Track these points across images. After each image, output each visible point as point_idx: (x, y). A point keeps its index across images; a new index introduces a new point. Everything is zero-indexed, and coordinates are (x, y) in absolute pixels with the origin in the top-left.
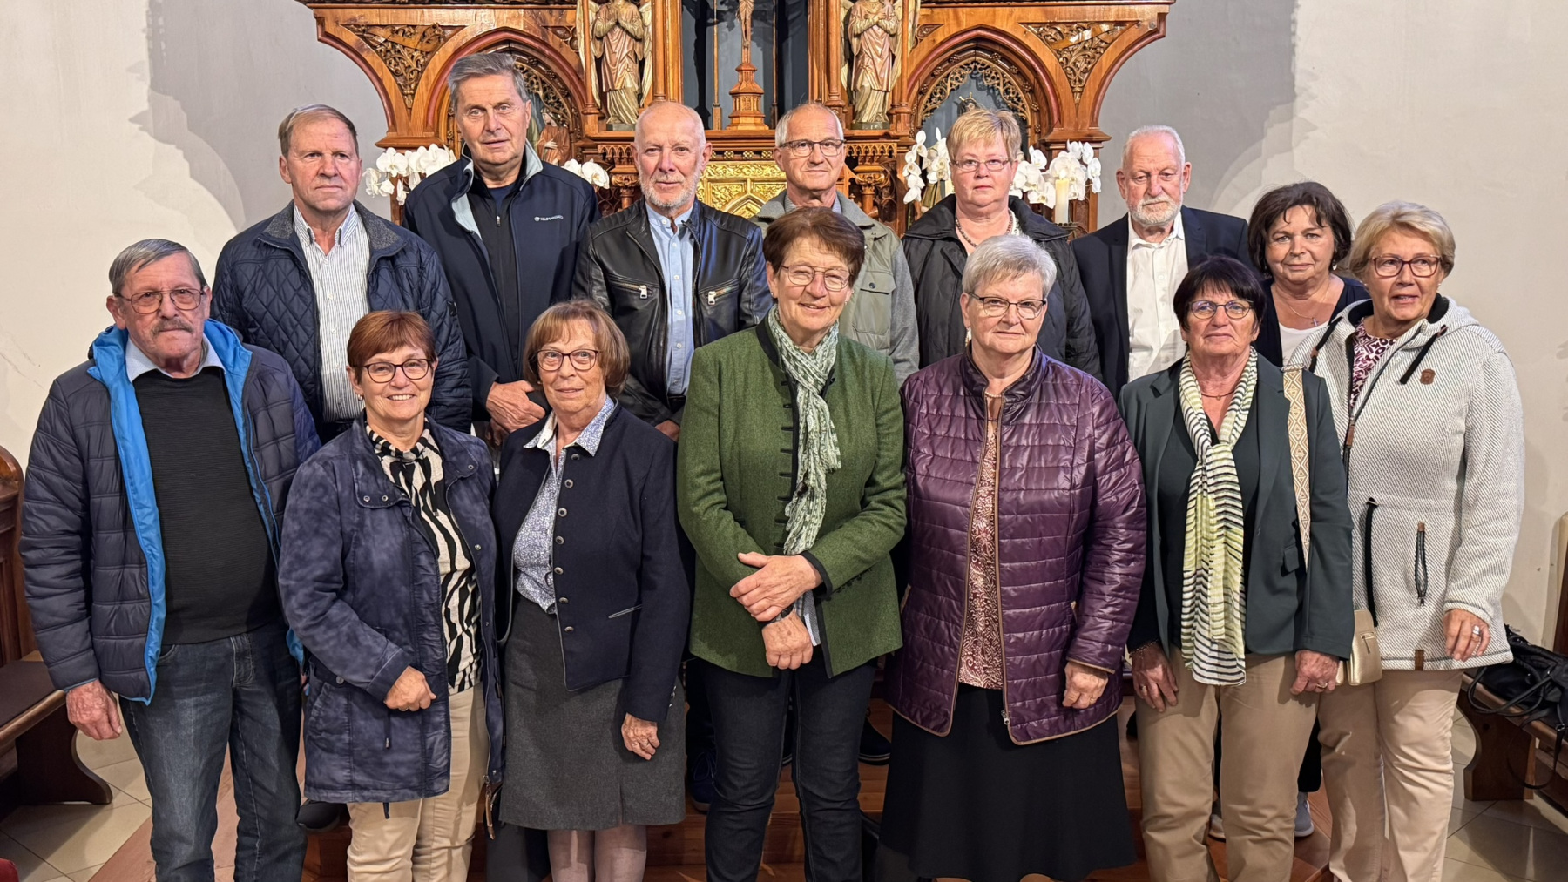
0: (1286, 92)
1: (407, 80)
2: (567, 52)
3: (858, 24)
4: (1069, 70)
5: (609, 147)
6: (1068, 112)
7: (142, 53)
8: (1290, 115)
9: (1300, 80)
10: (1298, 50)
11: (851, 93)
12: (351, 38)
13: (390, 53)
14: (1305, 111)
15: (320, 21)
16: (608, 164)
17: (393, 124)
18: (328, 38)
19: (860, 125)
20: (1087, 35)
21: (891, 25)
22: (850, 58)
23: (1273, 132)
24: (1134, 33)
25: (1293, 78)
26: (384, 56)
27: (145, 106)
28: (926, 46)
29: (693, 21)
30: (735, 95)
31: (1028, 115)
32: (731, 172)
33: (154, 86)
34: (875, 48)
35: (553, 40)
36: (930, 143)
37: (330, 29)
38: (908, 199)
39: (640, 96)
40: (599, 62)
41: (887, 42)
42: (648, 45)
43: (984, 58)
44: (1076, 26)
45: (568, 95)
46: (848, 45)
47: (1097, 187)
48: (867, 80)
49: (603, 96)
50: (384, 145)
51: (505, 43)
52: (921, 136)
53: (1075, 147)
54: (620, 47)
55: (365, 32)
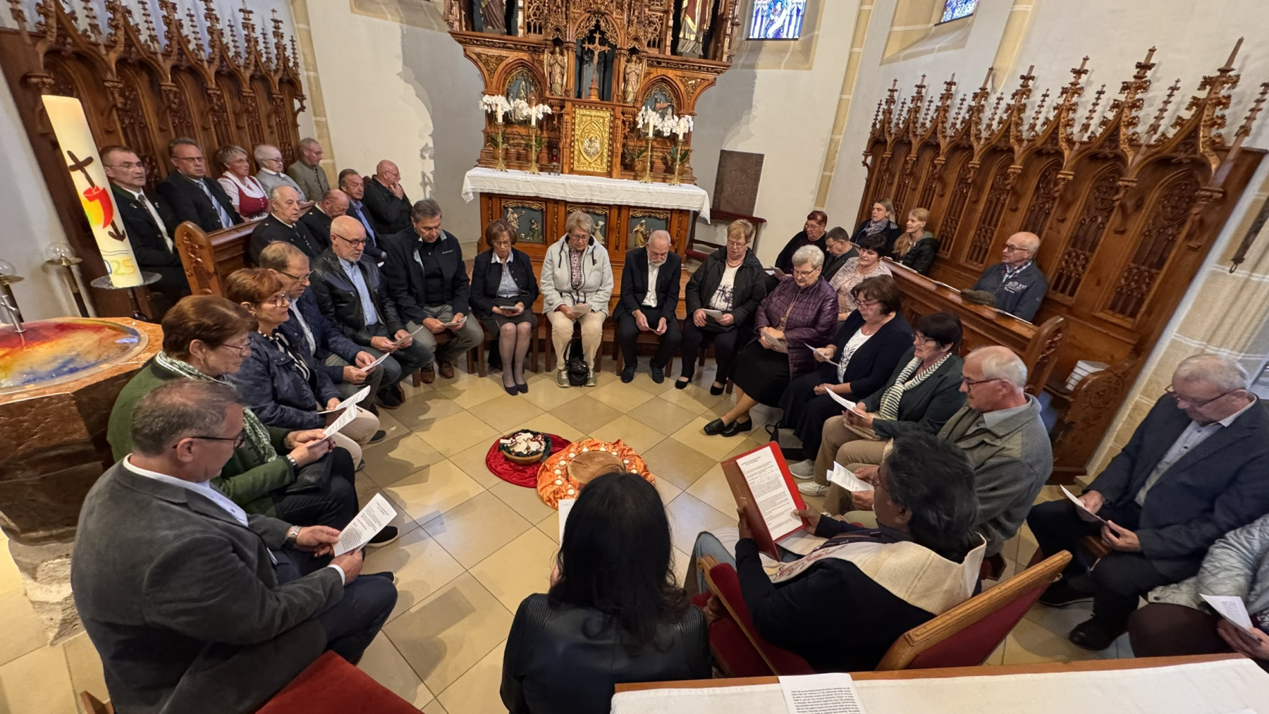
0: (750, 106)
1: (492, 72)
2: (540, 69)
3: (628, 71)
4: (688, 93)
5: (552, 101)
6: (686, 105)
7: (400, 52)
8: (749, 113)
9: (754, 103)
10: (755, 93)
11: (625, 92)
12: (474, 57)
13: (486, 63)
14: (754, 112)
15: (465, 50)
16: (551, 106)
17: (486, 87)
18: (467, 56)
19: (627, 103)
20: (693, 82)
21: (637, 72)
22: (625, 81)
23: (745, 117)
24: (707, 83)
25: (752, 101)
26: (484, 64)
27: (401, 70)
28: (647, 79)
29: (578, 62)
30: (591, 88)
31: (674, 104)
32: (588, 113)
33: (404, 62)
34: (633, 78)
35: (536, 64)
36: (646, 110)
37: (468, 53)
38: (638, 127)
39: (562, 85)
40: (550, 73)
41: (636, 77)
42: (566, 70)
43: (664, 85)
44: (690, 79)
45: (539, 82)
46: (625, 77)
47: (691, 130)
48: (630, 89)
49: (551, 84)
50: (484, 94)
51: (522, 64)
52: (644, 108)
53: (687, 116)
54: (557, 69)
55: (479, 55)
